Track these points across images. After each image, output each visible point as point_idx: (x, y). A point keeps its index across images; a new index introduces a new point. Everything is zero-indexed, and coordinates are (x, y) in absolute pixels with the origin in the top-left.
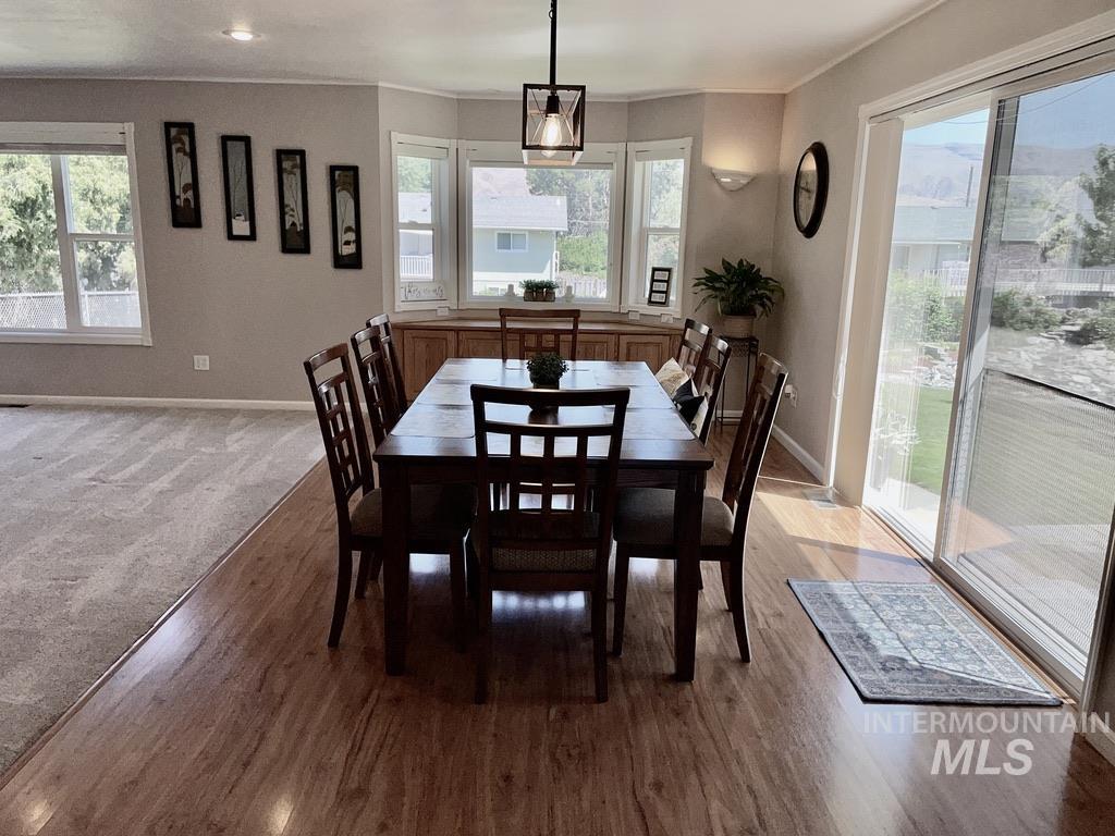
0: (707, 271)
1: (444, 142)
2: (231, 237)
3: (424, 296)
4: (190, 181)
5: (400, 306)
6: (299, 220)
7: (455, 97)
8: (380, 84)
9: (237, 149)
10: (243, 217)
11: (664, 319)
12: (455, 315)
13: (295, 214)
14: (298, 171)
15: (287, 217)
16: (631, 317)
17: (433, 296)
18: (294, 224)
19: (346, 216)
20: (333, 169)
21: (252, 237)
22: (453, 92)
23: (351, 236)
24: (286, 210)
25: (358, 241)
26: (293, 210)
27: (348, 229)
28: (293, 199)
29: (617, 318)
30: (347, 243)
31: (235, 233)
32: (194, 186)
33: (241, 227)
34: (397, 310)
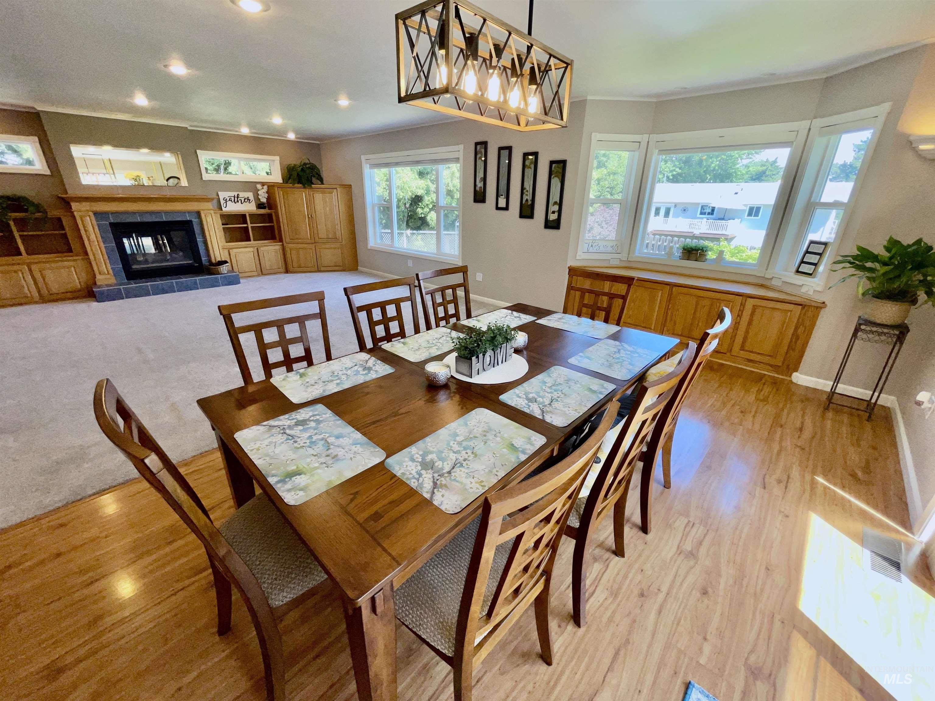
1: (637, 138)
2: (498, 208)
3: (602, 249)
5: (581, 255)
6: (530, 198)
7: (654, 100)
8: (589, 98)
9: (505, 153)
10: (503, 197)
12: (624, 264)
13: (528, 194)
14: (533, 166)
15: (524, 196)
16: (774, 282)
17: (609, 249)
18: (527, 200)
20: (552, 163)
21: (506, 208)
23: (556, 208)
24: (525, 191)
25: (560, 211)
26: (527, 191)
27: (555, 203)
28: (528, 185)
29: (761, 282)
30: (553, 212)
33: (502, 203)
34: (578, 258)
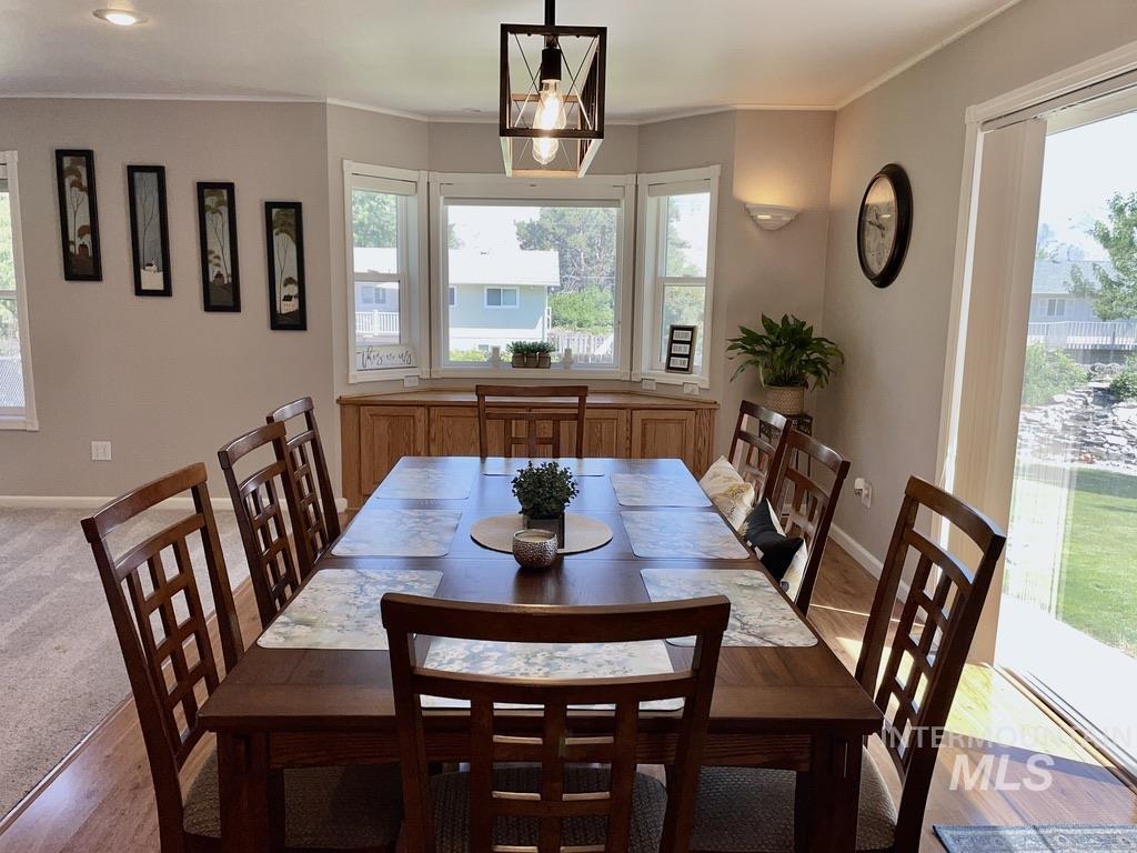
0: (744, 330)
1: (412, 175)
2: (139, 291)
3: (387, 363)
4: (87, 222)
5: (356, 376)
6: (226, 270)
7: (426, 120)
8: (329, 101)
9: (147, 183)
10: (154, 268)
11: (687, 390)
12: (428, 385)
13: (222, 263)
14: (224, 210)
15: (210, 266)
16: (645, 386)
17: (398, 362)
18: (219, 275)
19: (286, 264)
20: (269, 206)
21: (167, 291)
22: (423, 114)
23: (293, 290)
24: (210, 257)
25: (302, 296)
26: (218, 257)
27: (289, 281)
28: (219, 245)
29: (627, 387)
30: (288, 298)
31: (144, 287)
32: (93, 229)
33: (152, 279)
34: (351, 381)
